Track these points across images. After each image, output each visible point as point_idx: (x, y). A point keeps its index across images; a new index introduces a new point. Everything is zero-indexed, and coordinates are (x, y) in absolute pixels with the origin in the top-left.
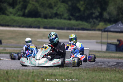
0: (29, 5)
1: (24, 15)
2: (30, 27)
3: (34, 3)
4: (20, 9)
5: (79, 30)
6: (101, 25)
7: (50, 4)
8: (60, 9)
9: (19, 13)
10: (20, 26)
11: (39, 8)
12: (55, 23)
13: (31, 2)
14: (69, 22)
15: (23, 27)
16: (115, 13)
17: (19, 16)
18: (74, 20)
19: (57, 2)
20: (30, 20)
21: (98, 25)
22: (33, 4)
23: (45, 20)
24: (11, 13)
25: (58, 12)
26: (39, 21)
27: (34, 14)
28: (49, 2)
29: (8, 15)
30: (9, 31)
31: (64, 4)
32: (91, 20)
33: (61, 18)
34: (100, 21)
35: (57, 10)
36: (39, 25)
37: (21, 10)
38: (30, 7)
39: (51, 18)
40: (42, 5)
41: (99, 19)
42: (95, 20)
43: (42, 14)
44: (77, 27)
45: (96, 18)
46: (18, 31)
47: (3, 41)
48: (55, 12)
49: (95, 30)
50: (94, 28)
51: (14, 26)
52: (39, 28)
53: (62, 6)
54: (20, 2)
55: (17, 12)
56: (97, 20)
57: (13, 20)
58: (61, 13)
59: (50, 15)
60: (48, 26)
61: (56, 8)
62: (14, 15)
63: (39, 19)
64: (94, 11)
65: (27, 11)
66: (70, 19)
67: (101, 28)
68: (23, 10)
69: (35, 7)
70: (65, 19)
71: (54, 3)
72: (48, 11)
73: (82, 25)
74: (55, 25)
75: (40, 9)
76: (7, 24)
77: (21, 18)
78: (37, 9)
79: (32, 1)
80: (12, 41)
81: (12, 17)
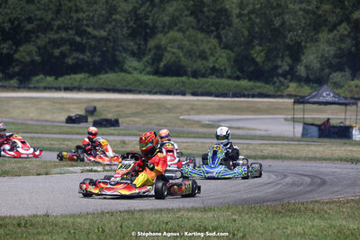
0: (166, 54)
1: (157, 73)
2: (168, 93)
3: (175, 50)
4: (150, 61)
5: (253, 96)
6: (293, 87)
7: (203, 52)
8: (220, 59)
9: (148, 69)
10: (150, 93)
11: (183, 59)
12: (212, 85)
13: (169, 49)
14: (236, 82)
15: (155, 93)
16: (316, 65)
17: (149, 73)
18: (245, 79)
19: (215, 48)
20: (169, 80)
21: (288, 87)
22: (174, 53)
23: (195, 80)
24: (136, 69)
25: (217, 66)
26: (183, 82)
27: (175, 70)
28: (202, 48)
29: (129, 73)
30: (132, 101)
31: (227, 51)
32: (275, 79)
33: (222, 77)
34: (291, 81)
35: (214, 62)
36: (183, 88)
37: (153, 64)
38: (167, 58)
39: (204, 76)
40: (189, 54)
41: (289, 77)
42: (282, 79)
43: (189, 69)
44: (251, 93)
45: (284, 75)
46: (147, 100)
47: (120, 120)
48: (211, 65)
49: (282, 96)
50: (279, 93)
51: (140, 92)
52: (184, 94)
53: (224, 54)
54: (150, 50)
55: (146, 66)
56: (286, 79)
57: (139, 80)
58: (222, 68)
59: (203, 71)
60: (200, 90)
61: (212, 59)
62: (141, 73)
63: (184, 79)
64: (279, 63)
65: (162, 65)
66: (238, 78)
67: (294, 93)
68: (155, 64)
69: (177, 57)
70: (229, 77)
71: (210, 49)
72: (199, 65)
73: (259, 87)
74: (213, 89)
75: (185, 61)
76: (128, 88)
77: (151, 77)
78: (180, 61)
79: (171, 47)
80: (137, 119)
81: (136, 75)
